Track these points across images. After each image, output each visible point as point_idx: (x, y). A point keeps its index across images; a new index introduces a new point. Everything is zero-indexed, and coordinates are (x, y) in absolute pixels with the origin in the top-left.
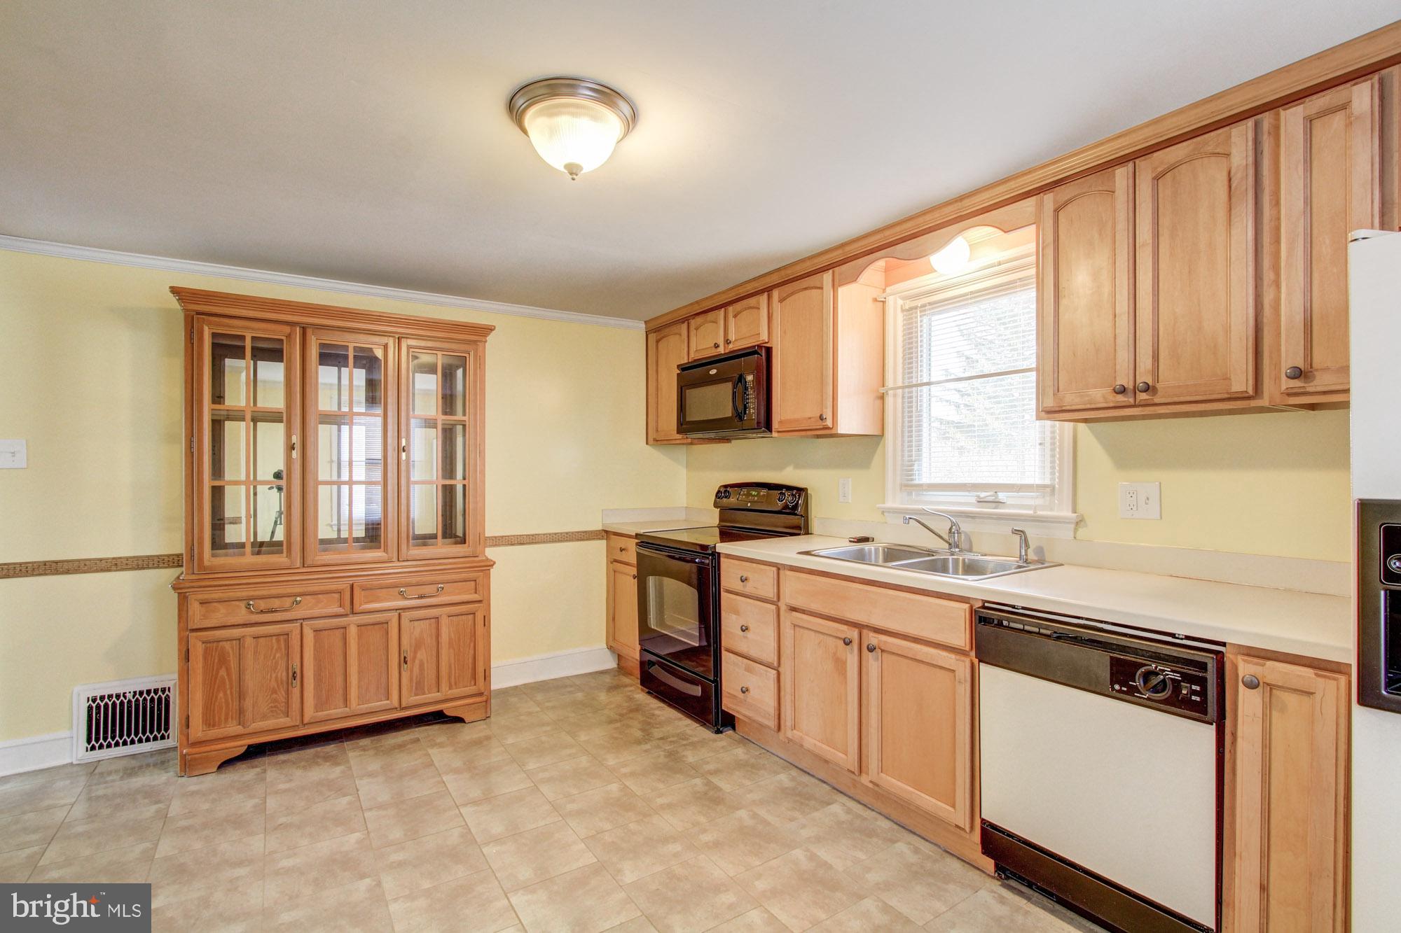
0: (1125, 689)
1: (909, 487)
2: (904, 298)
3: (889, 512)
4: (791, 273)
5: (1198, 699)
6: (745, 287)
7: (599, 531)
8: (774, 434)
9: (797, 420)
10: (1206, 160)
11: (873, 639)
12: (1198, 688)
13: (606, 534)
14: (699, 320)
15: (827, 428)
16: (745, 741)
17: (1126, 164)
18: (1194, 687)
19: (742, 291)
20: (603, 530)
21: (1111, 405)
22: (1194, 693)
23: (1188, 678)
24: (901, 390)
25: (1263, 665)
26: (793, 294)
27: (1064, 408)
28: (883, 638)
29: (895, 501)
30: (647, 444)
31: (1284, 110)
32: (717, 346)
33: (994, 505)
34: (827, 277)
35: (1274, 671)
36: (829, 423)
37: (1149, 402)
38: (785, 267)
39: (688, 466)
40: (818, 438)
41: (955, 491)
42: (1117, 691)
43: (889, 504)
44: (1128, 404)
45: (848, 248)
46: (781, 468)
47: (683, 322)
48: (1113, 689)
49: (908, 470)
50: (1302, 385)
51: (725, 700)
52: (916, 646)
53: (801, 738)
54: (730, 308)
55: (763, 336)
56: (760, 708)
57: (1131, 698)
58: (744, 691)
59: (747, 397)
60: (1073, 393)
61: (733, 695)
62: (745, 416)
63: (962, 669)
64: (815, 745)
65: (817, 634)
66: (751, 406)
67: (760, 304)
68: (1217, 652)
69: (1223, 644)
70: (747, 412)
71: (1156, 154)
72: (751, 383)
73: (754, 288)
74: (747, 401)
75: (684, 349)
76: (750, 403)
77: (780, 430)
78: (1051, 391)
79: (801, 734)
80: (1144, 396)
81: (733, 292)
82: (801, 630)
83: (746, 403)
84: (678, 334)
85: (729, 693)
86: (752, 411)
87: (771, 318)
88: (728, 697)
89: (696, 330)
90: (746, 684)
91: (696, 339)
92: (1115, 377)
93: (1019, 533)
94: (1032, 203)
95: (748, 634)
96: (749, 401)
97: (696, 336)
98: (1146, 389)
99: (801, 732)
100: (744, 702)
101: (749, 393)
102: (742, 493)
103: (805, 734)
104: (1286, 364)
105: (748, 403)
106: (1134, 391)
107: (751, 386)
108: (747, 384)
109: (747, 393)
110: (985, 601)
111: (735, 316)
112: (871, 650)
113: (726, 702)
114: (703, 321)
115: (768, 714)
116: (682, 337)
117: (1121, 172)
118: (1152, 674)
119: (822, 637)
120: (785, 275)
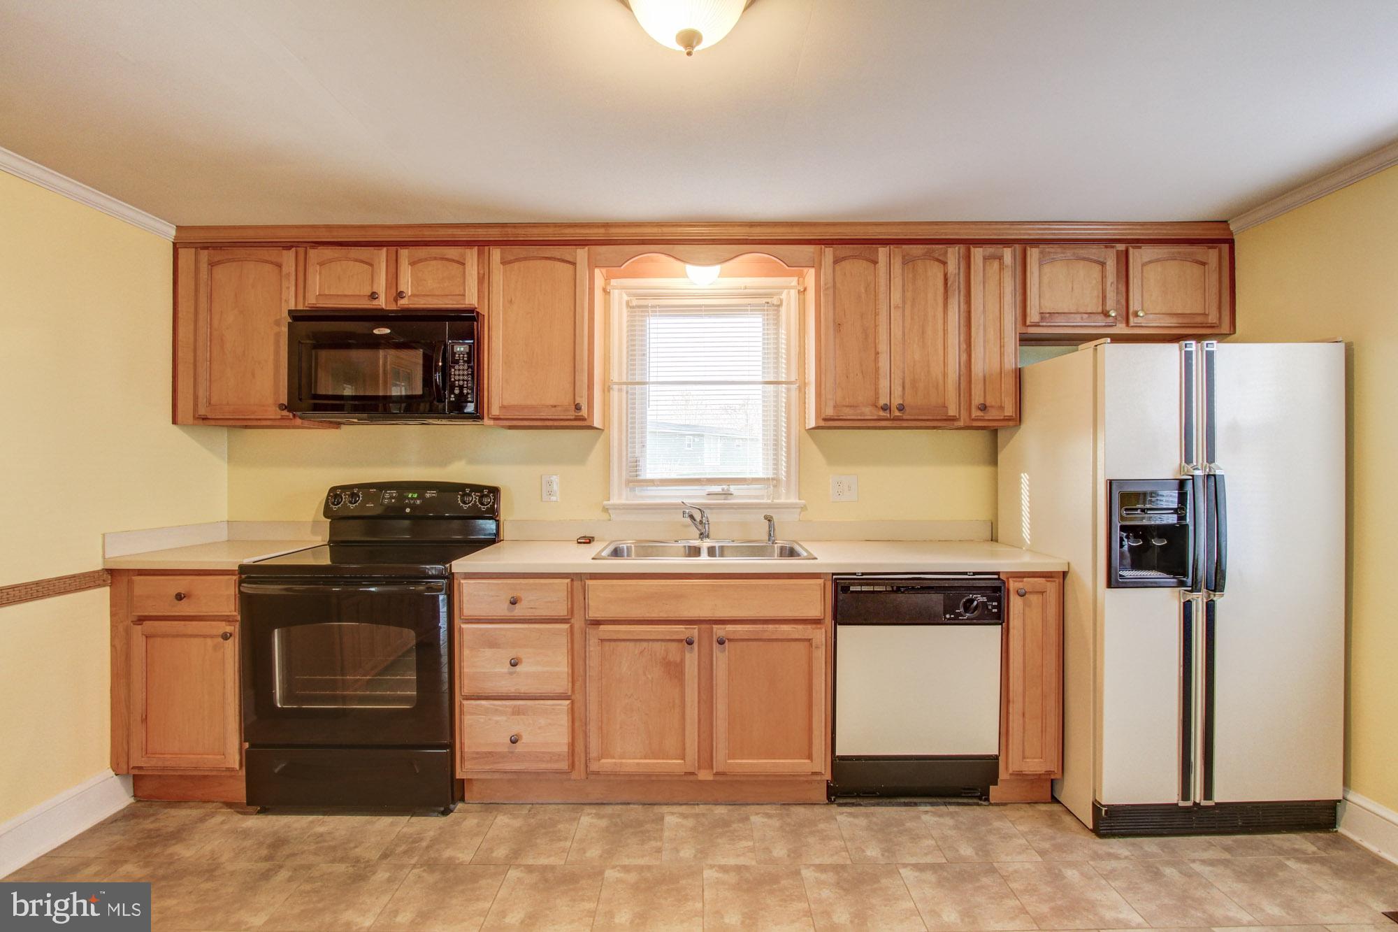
0: (952, 616)
1: (635, 481)
2: (628, 295)
3: (615, 509)
4: (522, 234)
5: (996, 610)
6: (437, 231)
7: (98, 572)
8: (486, 421)
9: (532, 407)
10: (932, 262)
11: (719, 631)
12: (996, 604)
13: (113, 576)
14: (328, 253)
15: (584, 419)
16: (490, 806)
17: (885, 246)
18: (994, 604)
19: (428, 235)
20: (103, 569)
21: (875, 417)
22: (994, 607)
23: (990, 599)
24: (625, 386)
25: (1022, 581)
26: (525, 259)
27: (841, 417)
28: (730, 627)
29: (620, 497)
30: (174, 422)
31: (974, 247)
32: (373, 296)
33: (723, 496)
34: (582, 254)
35: (1027, 583)
36: (584, 412)
37: (901, 418)
38: (514, 226)
39: (231, 459)
40: (509, 429)
41: (679, 485)
42: (949, 619)
43: (615, 500)
44: (886, 418)
45: (613, 230)
46: (444, 463)
47: (289, 248)
48: (945, 618)
49: (635, 465)
50: (982, 414)
51: (468, 765)
52: (771, 627)
53: (615, 764)
54: (402, 251)
55: (471, 299)
56: (543, 753)
57: (956, 621)
58: (514, 741)
59: (457, 373)
60: (847, 406)
61: (486, 753)
62: (452, 396)
63: (819, 636)
64: (638, 764)
65: (638, 643)
66: (465, 386)
67: (465, 259)
68: (999, 579)
69: (997, 573)
70: (457, 391)
71: (904, 246)
72: (466, 356)
73: (454, 236)
74: (457, 378)
75: (288, 288)
76: (463, 380)
77: (502, 417)
78: (831, 404)
79: (614, 760)
80: (897, 413)
81: (410, 232)
82: (613, 644)
83: (455, 380)
84: (272, 263)
85: (477, 753)
86: (465, 391)
87: (484, 279)
88: (476, 758)
89: (321, 264)
90: (515, 730)
91: (320, 279)
92: (877, 398)
93: (769, 519)
94: (812, 250)
95: (518, 668)
96: (461, 378)
97: (320, 273)
98: (901, 408)
99: (614, 758)
100: (510, 755)
101: (461, 367)
102: (387, 496)
103: (620, 758)
104: (977, 399)
105: (459, 380)
106: (894, 408)
107: (466, 359)
108: (457, 356)
109: (457, 367)
110: (833, 574)
111: (412, 264)
112: (721, 642)
113: (469, 767)
114: (336, 255)
115: (559, 755)
116: (285, 270)
117: (882, 252)
118: (972, 601)
119: (645, 644)
120: (511, 234)
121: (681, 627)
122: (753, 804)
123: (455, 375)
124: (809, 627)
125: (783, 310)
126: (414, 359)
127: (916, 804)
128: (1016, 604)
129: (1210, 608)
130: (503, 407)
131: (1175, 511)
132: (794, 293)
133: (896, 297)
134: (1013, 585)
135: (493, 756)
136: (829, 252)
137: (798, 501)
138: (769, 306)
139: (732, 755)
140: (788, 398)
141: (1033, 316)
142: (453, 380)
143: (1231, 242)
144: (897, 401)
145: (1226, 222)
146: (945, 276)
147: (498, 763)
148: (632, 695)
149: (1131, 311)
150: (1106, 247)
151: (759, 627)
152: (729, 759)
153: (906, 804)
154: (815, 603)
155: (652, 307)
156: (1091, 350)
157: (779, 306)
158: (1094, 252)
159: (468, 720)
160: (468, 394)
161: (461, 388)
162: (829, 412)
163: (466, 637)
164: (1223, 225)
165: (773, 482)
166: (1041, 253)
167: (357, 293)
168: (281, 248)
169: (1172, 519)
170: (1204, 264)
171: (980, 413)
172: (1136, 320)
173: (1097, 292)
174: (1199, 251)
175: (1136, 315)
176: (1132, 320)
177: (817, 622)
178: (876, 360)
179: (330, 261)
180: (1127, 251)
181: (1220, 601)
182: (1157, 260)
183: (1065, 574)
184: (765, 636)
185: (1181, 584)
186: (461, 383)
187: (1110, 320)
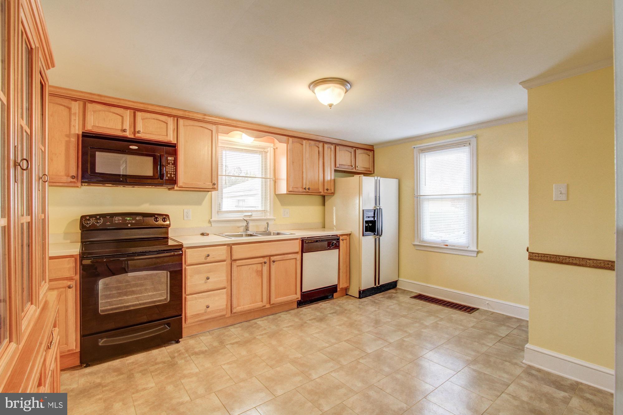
3: (214, 222)
4: (191, 116)
6: (155, 108)
9: (195, 184)
10: (316, 146)
11: (273, 258)
15: (216, 187)
17: (305, 140)
19: (151, 108)
21: (302, 191)
26: (193, 126)
27: (294, 191)
29: (215, 218)
31: (325, 144)
32: (124, 131)
33: (252, 216)
34: (214, 127)
35: (343, 237)
36: (216, 185)
37: (308, 192)
38: (189, 112)
44: (305, 192)
47: (73, 100)
48: (328, 248)
52: (286, 256)
53: (242, 308)
54: (138, 113)
56: (217, 310)
57: (330, 249)
58: (208, 307)
59: (169, 168)
60: (295, 188)
61: (195, 315)
62: (167, 177)
63: (298, 257)
64: (249, 306)
65: (248, 266)
66: (173, 173)
67: (167, 121)
68: (337, 237)
69: (337, 235)
70: (169, 175)
71: (309, 141)
72: (173, 161)
73: (162, 111)
74: (169, 170)
75: (75, 120)
76: (172, 171)
77: (183, 186)
78: (291, 187)
79: (241, 307)
80: (308, 190)
81: (142, 106)
82: (240, 267)
83: (168, 171)
84: (64, 106)
85: (192, 315)
86: (173, 176)
87: (177, 130)
88: (192, 317)
89: (94, 112)
90: (207, 304)
91: (93, 118)
92: (303, 185)
93: (268, 224)
94: (286, 138)
95: (208, 280)
96: (171, 170)
97: (94, 116)
98: (309, 189)
99: (240, 306)
100: (205, 313)
101: (171, 166)
102: (116, 219)
103: (243, 306)
104: (326, 188)
105: (170, 171)
106: (307, 189)
107: (173, 163)
108: (169, 161)
109: (169, 166)
110: (301, 238)
111: (143, 119)
112: (274, 262)
113: (189, 321)
114: (103, 109)
115: (223, 309)
116: (73, 111)
117: (304, 142)
118: (333, 243)
119: (250, 266)
120: (187, 115)
121: (262, 259)
122: (278, 313)
123: (168, 169)
124: (296, 254)
125: (268, 154)
126: (149, 161)
127: (318, 303)
128: (341, 242)
129: (379, 239)
130: (184, 183)
131: (373, 217)
132: (272, 149)
133: (307, 155)
134: (341, 238)
135: (199, 315)
136: (291, 139)
137: (273, 218)
138: (263, 152)
139: (276, 298)
140: (270, 183)
141: (338, 165)
142: (167, 171)
143: (374, 151)
144: (307, 187)
145: (373, 146)
146: (319, 151)
147: (200, 317)
148: (246, 284)
149: (356, 166)
150: (352, 148)
151: (283, 256)
152: (275, 299)
153: (316, 303)
154: (297, 246)
155: (227, 147)
156: (359, 177)
157: (267, 152)
158: (350, 149)
159: (188, 303)
160: (174, 177)
161: (171, 174)
162: (291, 189)
163: (188, 272)
164: (372, 146)
165: (265, 211)
166: (339, 148)
167: (114, 127)
168: (71, 100)
169: (372, 219)
170: (369, 156)
171: (326, 191)
172: (358, 168)
173: (350, 160)
174: (368, 152)
175: (358, 167)
176: (357, 168)
177: (297, 253)
178: (302, 174)
179: (100, 111)
180: (355, 150)
181: (381, 238)
182: (361, 153)
183: (350, 234)
184: (285, 259)
185: (375, 234)
186: (171, 172)
187: (352, 168)
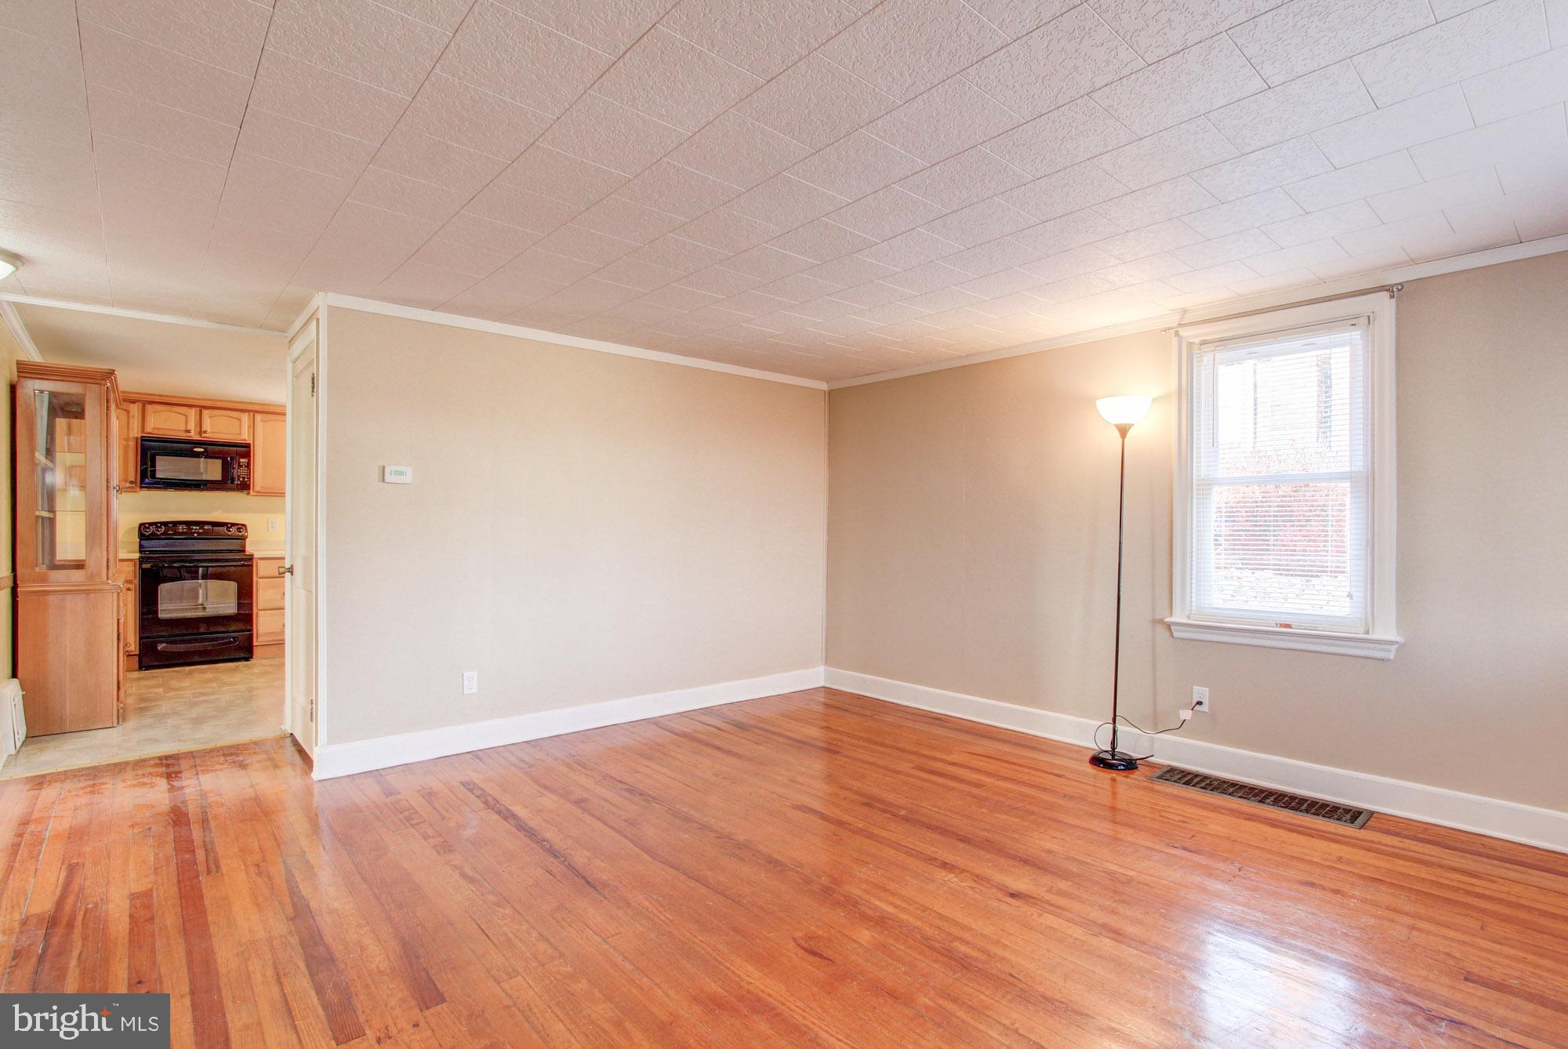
6: (225, 403)
8: (250, 493)
14: (159, 407)
19: (221, 404)
40: (263, 497)
47: (132, 403)
51: (260, 639)
54: (205, 410)
55: (245, 436)
59: (241, 471)
61: (268, 633)
62: (239, 481)
66: (246, 476)
67: (241, 418)
70: (241, 479)
73: (235, 406)
74: (241, 473)
75: (134, 424)
76: (245, 474)
77: (260, 490)
81: (209, 402)
87: (253, 427)
88: (264, 635)
89: (154, 413)
91: (154, 420)
96: (243, 473)
97: (154, 417)
101: (243, 469)
102: (180, 528)
107: (246, 465)
108: (241, 463)
109: (241, 469)
111: (210, 417)
113: (262, 639)
114: (166, 409)
116: (131, 414)
120: (266, 409)
126: (218, 463)
130: (262, 487)
135: (273, 633)
142: (239, 474)
159: (261, 619)
160: (247, 480)
161: (244, 478)
163: (260, 586)
167: (177, 428)
168: (129, 403)
179: (161, 411)
186: (243, 475)
